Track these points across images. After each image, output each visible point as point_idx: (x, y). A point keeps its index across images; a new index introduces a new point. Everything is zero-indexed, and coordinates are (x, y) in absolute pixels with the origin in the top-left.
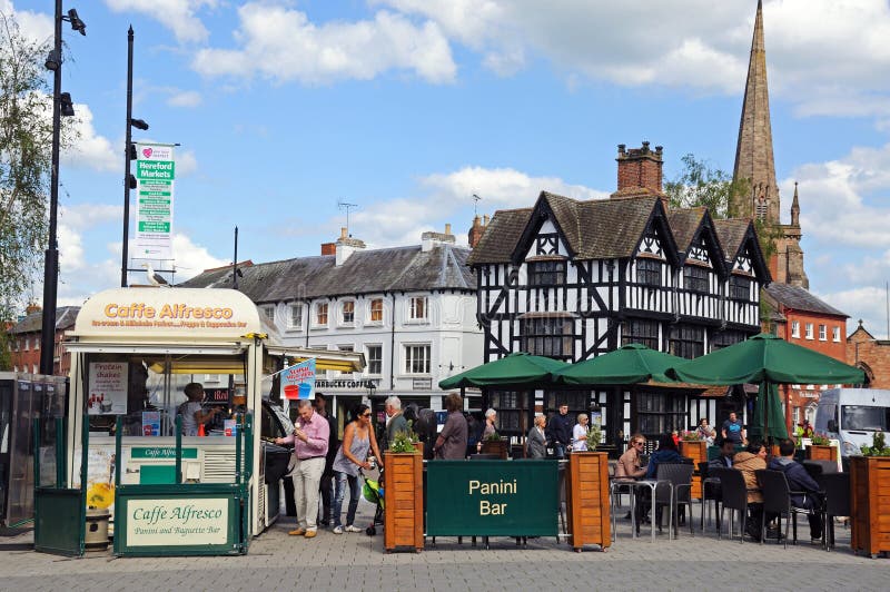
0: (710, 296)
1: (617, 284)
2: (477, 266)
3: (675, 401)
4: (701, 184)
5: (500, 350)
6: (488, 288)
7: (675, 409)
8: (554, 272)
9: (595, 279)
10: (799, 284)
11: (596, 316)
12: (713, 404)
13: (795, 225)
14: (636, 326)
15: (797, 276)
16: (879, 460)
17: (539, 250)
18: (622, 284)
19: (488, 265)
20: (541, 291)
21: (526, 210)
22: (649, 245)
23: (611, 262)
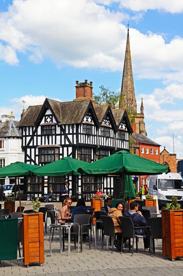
0: (111, 138)
1: (75, 134)
2: (21, 127)
3: (98, 178)
4: (107, 97)
5: (31, 160)
6: (26, 136)
7: (98, 181)
8: (51, 130)
9: (67, 132)
10: (144, 134)
11: (67, 146)
12: (112, 179)
13: (142, 114)
14: (83, 150)
15: (143, 132)
16: (174, 211)
17: (46, 121)
18: (77, 134)
19: (26, 127)
20: (46, 137)
21: (40, 106)
22: (87, 119)
23: (73, 125)
